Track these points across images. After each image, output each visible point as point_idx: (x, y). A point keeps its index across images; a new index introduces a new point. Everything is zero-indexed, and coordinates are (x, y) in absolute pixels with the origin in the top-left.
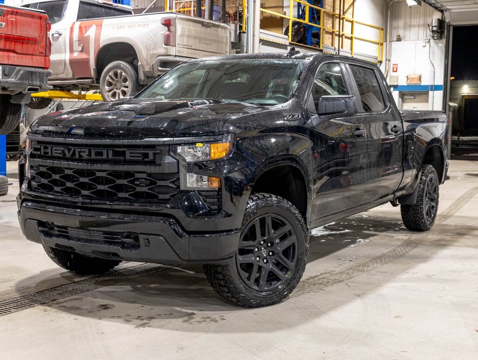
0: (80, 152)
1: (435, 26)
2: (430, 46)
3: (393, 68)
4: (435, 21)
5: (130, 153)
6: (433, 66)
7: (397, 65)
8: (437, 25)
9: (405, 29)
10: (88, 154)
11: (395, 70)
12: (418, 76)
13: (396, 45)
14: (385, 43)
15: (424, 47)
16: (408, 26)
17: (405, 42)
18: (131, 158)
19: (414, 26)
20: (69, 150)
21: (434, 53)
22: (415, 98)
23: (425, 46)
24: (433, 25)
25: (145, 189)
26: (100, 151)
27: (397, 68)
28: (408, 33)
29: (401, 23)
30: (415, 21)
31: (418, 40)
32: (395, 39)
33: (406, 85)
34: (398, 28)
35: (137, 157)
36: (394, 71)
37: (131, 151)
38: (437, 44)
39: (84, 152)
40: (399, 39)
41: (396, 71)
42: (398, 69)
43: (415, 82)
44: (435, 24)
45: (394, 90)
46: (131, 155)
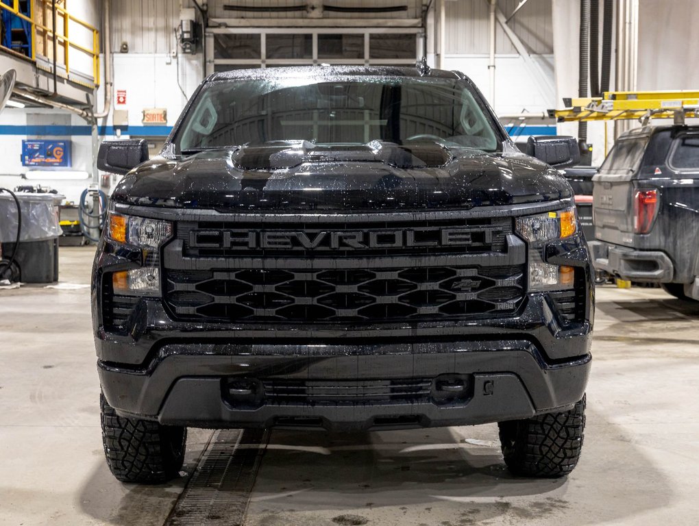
0: (340, 238)
1: (187, 32)
2: (178, 63)
3: (119, 98)
4: (187, 24)
5: (450, 234)
6: (185, 95)
7: (125, 92)
8: (189, 30)
9: (133, 33)
10: (361, 240)
11: (121, 100)
12: (161, 112)
13: (119, 58)
14: (101, 56)
15: (167, 64)
16: (138, 29)
17: (137, 55)
18: (452, 243)
19: (149, 29)
20: (312, 237)
21: (184, 74)
22: (155, 147)
23: (170, 64)
24: (184, 30)
25: (473, 296)
26: (389, 233)
27: (124, 98)
28: (138, 40)
29: (126, 23)
30: (150, 22)
31: (156, 52)
32: (117, 49)
33: (142, 125)
34: (121, 30)
35: (460, 240)
36: (119, 102)
37: (451, 231)
38: (189, 60)
39: (354, 237)
40: (124, 49)
41: (124, 102)
42: (127, 99)
43: (158, 121)
44: (187, 28)
45: (122, 134)
46: (451, 237)
